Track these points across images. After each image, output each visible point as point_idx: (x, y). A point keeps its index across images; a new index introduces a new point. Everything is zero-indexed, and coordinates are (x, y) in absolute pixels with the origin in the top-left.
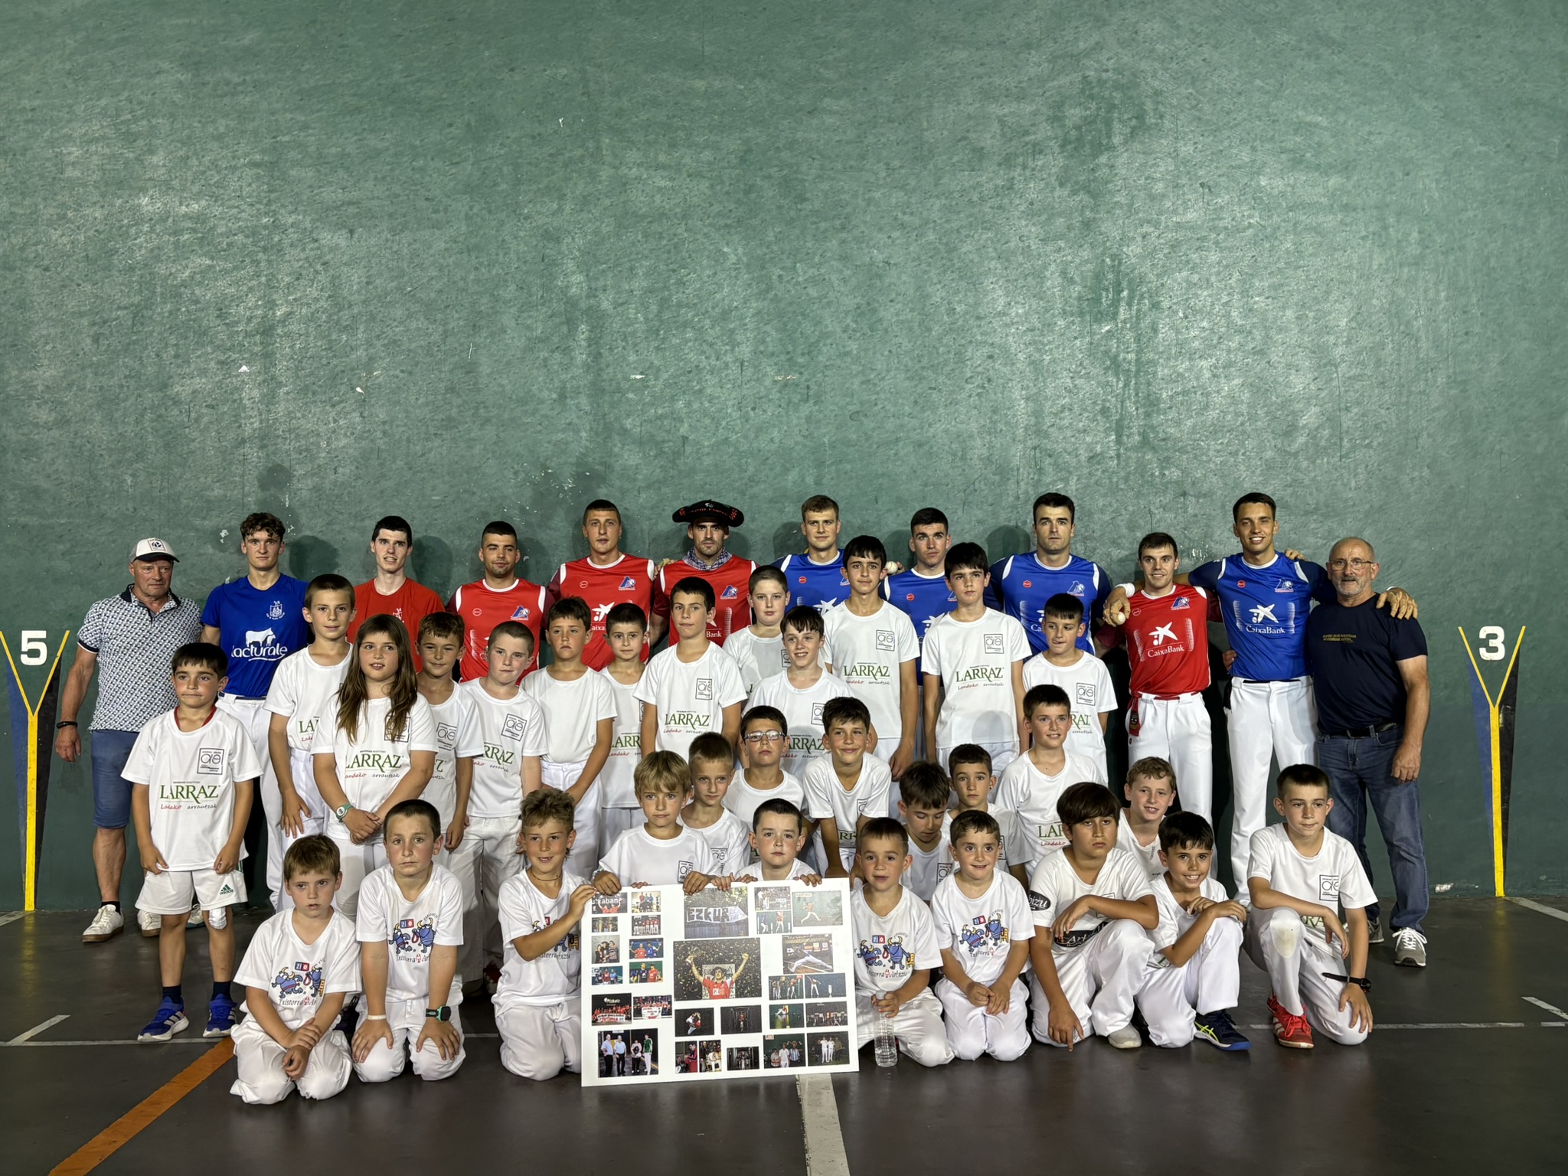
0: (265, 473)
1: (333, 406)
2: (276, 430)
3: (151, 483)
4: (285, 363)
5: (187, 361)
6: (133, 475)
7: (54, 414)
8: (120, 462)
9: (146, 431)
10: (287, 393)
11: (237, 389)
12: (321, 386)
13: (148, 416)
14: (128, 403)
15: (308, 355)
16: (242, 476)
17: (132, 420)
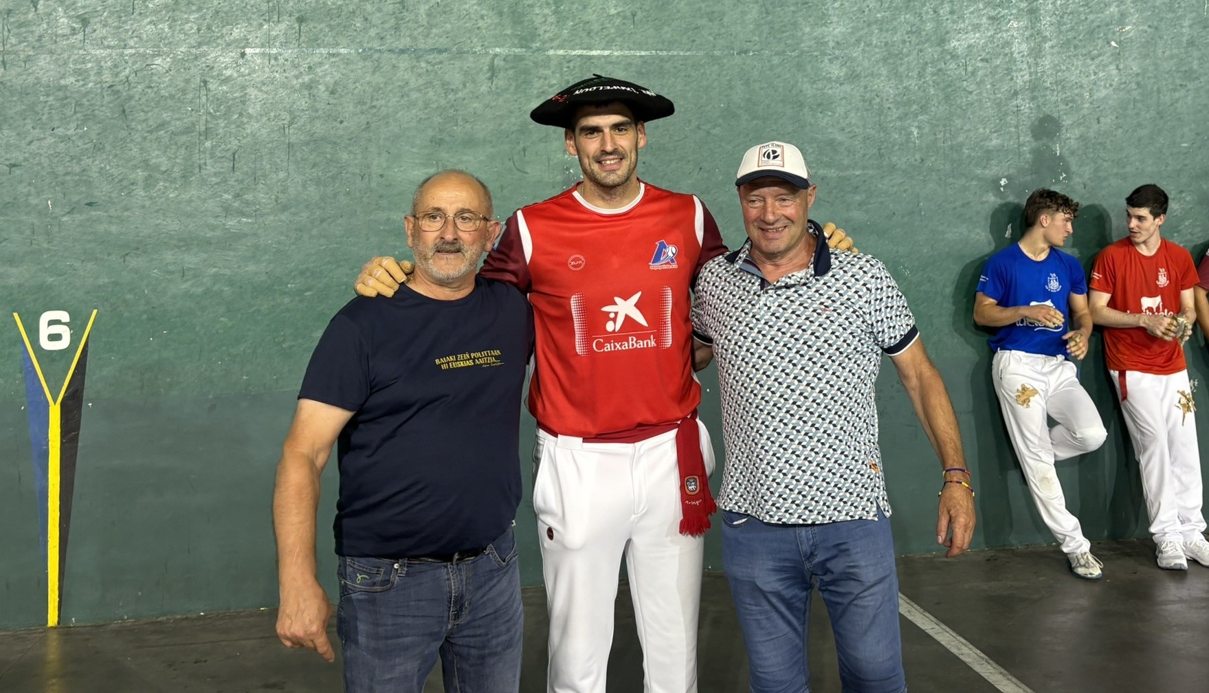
0: (1037, 123)
1: (1093, 59)
2: (1044, 82)
3: (935, 134)
4: (1048, 19)
5: (962, 17)
6: (919, 127)
7: (844, 69)
8: (907, 115)
9: (928, 84)
10: (1052, 47)
11: (1008, 44)
12: (1081, 41)
13: (929, 70)
14: (911, 58)
15: (1068, 11)
16: (1016, 127)
17: (915, 74)
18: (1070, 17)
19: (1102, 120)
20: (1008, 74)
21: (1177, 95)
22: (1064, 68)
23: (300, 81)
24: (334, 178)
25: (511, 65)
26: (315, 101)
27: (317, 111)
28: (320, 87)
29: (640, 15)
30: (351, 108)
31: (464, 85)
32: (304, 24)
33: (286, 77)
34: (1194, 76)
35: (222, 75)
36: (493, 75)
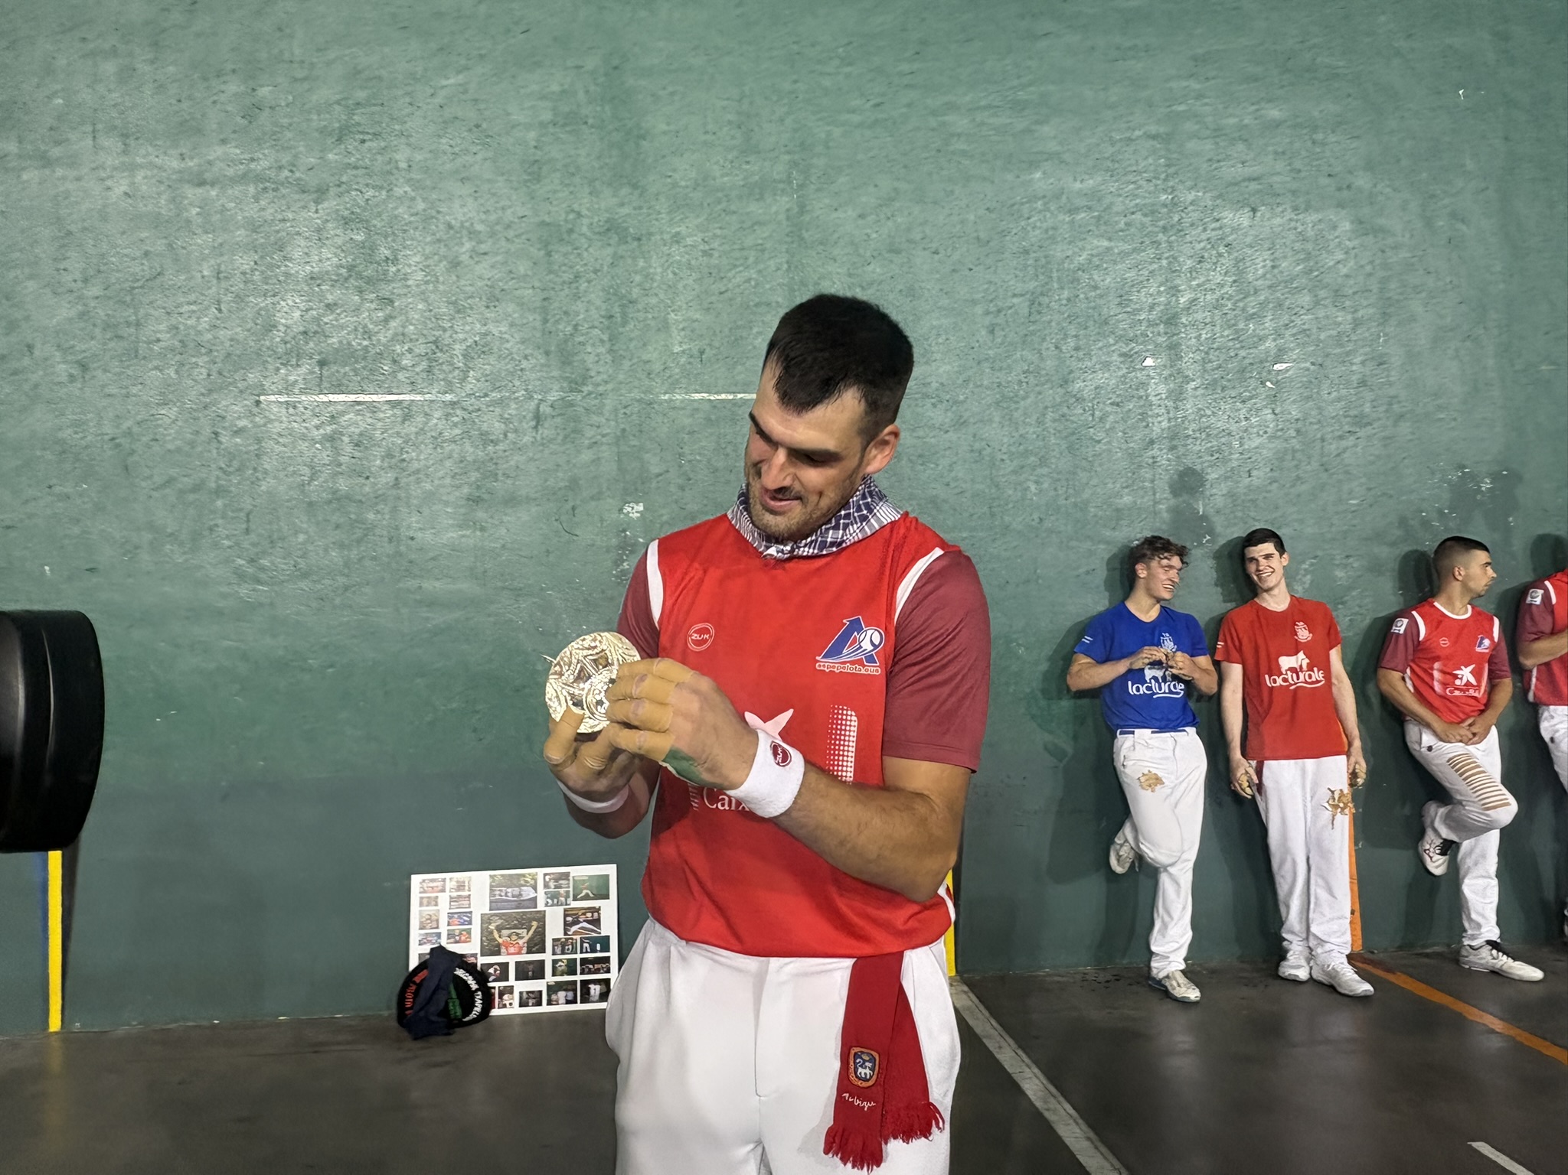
0: (1175, 476)
1: (1244, 402)
2: (1185, 428)
3: (1055, 489)
4: (1191, 355)
5: (1089, 355)
6: (1037, 482)
7: (949, 414)
8: (1022, 467)
9: (1049, 432)
10: (1196, 389)
11: (1143, 385)
12: (1229, 381)
13: (1050, 415)
14: (1029, 401)
15: (1215, 346)
16: (1152, 481)
17: (1032, 420)
18: (1216, 353)
19: (1254, 473)
20: (1142, 420)
21: (1344, 443)
22: (1209, 412)
23: (322, 431)
24: (359, 541)
25: (558, 411)
26: (339, 454)
27: (340, 465)
28: (344, 438)
29: (709, 353)
30: (378, 462)
31: (506, 435)
32: (326, 368)
33: (306, 428)
34: (1365, 421)
35: (236, 426)
36: (538, 423)
